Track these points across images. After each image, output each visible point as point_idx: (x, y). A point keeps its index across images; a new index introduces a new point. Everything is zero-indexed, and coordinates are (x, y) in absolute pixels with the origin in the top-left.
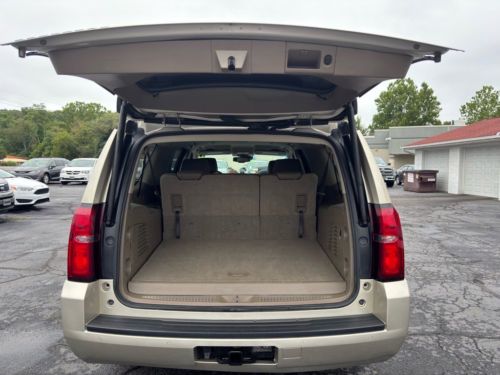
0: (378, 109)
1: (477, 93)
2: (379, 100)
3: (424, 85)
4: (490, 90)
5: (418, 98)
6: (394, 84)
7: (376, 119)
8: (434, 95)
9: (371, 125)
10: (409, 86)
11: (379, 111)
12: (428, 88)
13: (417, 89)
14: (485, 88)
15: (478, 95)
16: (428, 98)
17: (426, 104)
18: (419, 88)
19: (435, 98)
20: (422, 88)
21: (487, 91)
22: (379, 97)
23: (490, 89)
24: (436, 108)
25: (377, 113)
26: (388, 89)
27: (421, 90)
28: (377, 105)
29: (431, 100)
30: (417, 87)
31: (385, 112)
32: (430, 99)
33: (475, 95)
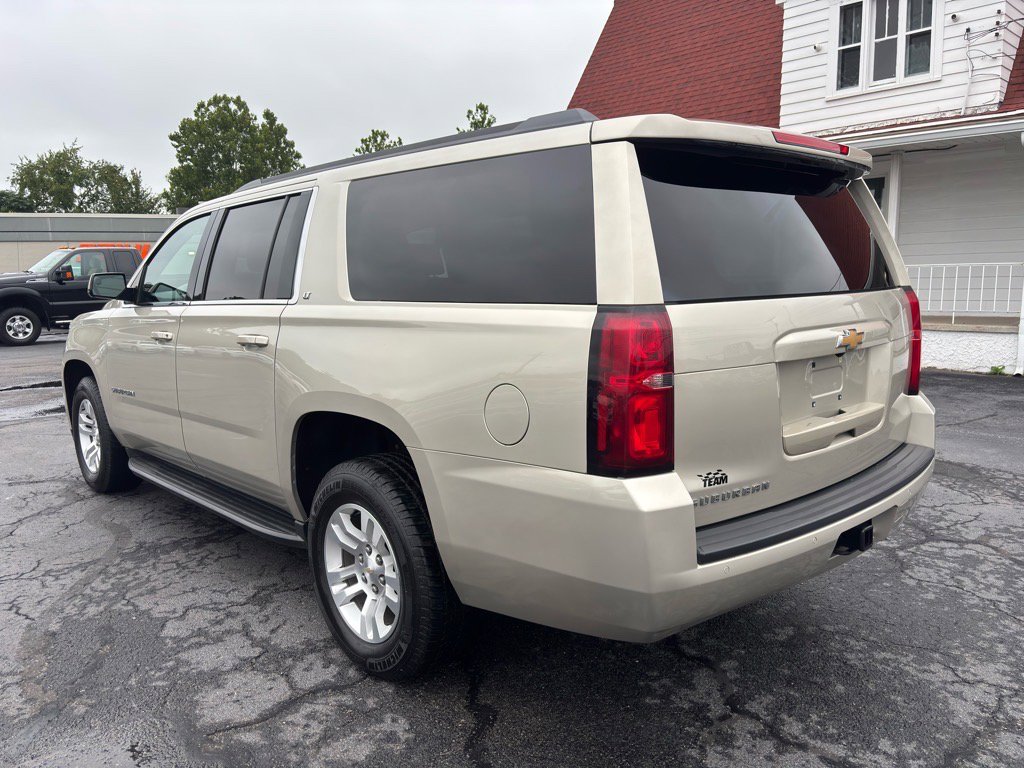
0: (178, 156)
1: (363, 141)
2: (179, 137)
3: (268, 115)
4: (383, 139)
5: (262, 142)
6: (209, 104)
7: (176, 177)
8: (289, 137)
9: (168, 190)
10: (239, 113)
11: (181, 161)
12: (277, 123)
13: (256, 123)
14: (375, 134)
15: (364, 146)
16: (279, 144)
17: (276, 154)
18: (260, 121)
19: (292, 145)
20: (265, 121)
21: (379, 139)
22: (178, 131)
23: (384, 135)
24: (295, 163)
25: (177, 165)
26: (196, 115)
27: (263, 125)
28: (176, 147)
29: (285, 148)
30: (256, 119)
31: (196, 165)
32: (283, 145)
33: (359, 145)
